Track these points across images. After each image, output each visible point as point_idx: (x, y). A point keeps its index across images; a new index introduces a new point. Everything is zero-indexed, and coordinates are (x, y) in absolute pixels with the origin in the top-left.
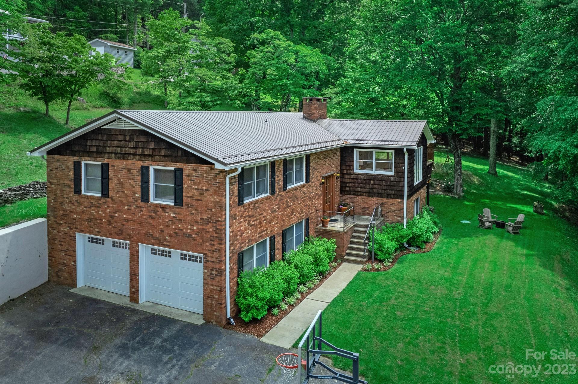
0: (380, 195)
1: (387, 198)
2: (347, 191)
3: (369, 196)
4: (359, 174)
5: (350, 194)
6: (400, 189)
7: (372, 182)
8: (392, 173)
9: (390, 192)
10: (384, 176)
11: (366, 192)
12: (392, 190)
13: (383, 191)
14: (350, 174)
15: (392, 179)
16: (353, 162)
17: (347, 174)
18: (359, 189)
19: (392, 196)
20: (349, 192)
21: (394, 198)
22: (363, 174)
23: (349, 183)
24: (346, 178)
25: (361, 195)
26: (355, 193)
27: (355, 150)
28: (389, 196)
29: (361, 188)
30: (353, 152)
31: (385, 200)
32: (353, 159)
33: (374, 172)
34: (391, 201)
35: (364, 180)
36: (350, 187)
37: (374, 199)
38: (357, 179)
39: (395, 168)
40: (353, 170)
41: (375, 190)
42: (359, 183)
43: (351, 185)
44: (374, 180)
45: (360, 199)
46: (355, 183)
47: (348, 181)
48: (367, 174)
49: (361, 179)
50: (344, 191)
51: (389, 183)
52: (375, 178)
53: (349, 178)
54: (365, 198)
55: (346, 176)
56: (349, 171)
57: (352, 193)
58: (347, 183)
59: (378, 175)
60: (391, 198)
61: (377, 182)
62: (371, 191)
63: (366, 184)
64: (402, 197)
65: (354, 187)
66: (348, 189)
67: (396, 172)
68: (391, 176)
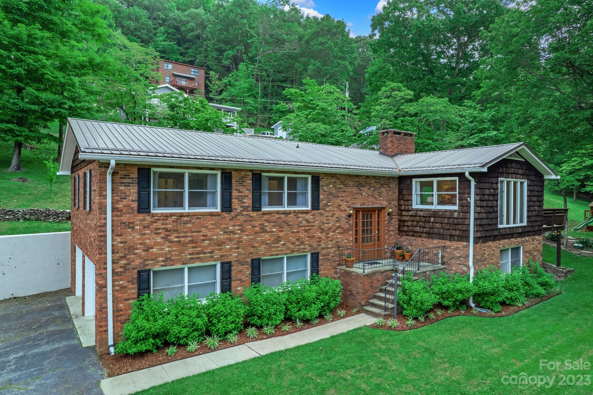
0: (442, 237)
1: (450, 240)
2: (406, 231)
3: (429, 238)
4: (417, 210)
5: (408, 235)
6: (465, 228)
7: (432, 219)
8: (456, 208)
9: (454, 232)
10: (446, 211)
11: (426, 233)
12: (455, 230)
13: (445, 231)
14: (408, 211)
15: (456, 215)
16: (411, 195)
17: (405, 210)
18: (418, 228)
19: (456, 238)
20: (407, 233)
21: (458, 240)
22: (421, 210)
23: (407, 221)
24: (404, 216)
25: (420, 237)
26: (415, 234)
27: (414, 180)
28: (452, 238)
29: (420, 227)
30: (411, 183)
31: (448, 243)
32: (412, 192)
33: (435, 207)
34: (455, 244)
35: (424, 217)
36: (408, 226)
37: (435, 241)
38: (415, 216)
39: (459, 200)
40: (412, 205)
41: (436, 230)
42: (418, 222)
43: (409, 223)
44: (434, 217)
45: (419, 241)
46: (413, 221)
47: (406, 218)
48: (427, 210)
49: (420, 216)
50: (402, 231)
51: (451, 220)
52: (435, 214)
53: (407, 216)
54: (425, 239)
55: (404, 213)
56: (407, 207)
57: (410, 234)
58: (405, 221)
59: (440, 211)
60: (454, 240)
61: (438, 220)
62: (431, 231)
63: (425, 222)
64: (467, 239)
65: (412, 226)
66: (405, 229)
67: (461, 206)
68: (455, 211)
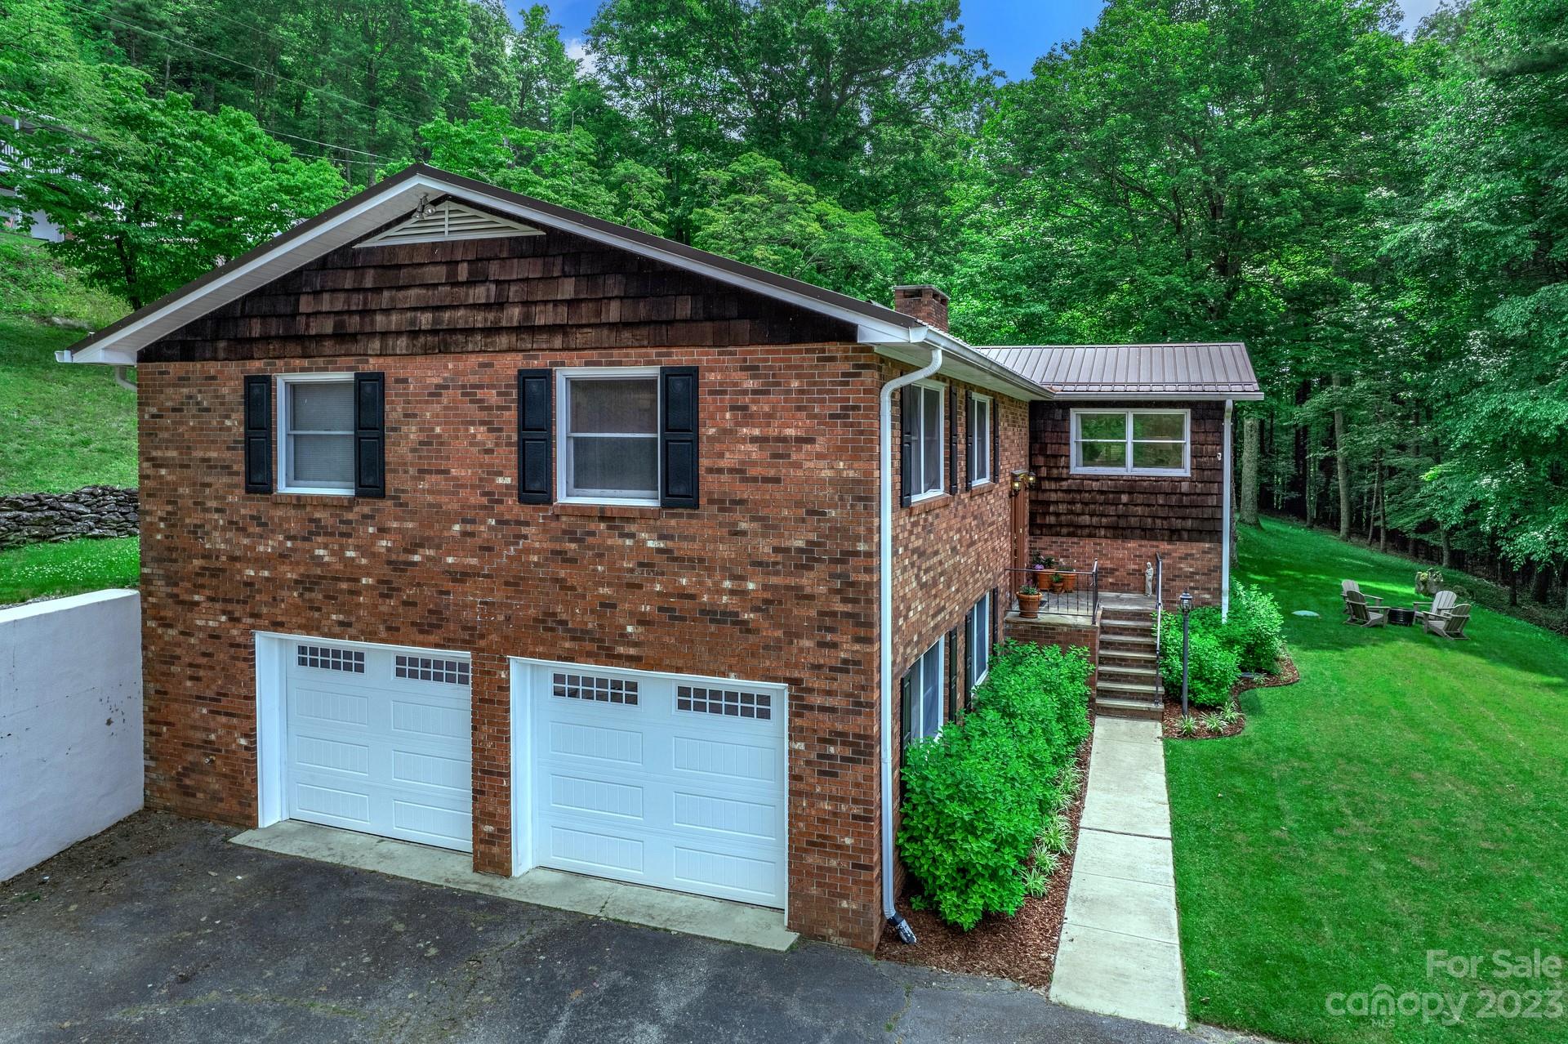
0: (1148, 533)
1: (1170, 541)
2: (1051, 526)
3: (1115, 537)
4: (1085, 478)
5: (1058, 534)
6: (1208, 513)
7: (1125, 498)
8: (1185, 472)
9: (1178, 524)
10: (1158, 479)
11: (1106, 528)
12: (1184, 518)
13: (1158, 522)
14: (1060, 479)
15: (1185, 487)
16: (1068, 444)
17: (1049, 478)
18: (1087, 518)
19: (1185, 535)
20: (1053, 530)
21: (1190, 540)
22: (1096, 478)
23: (1056, 503)
24: (1045, 491)
25: (1090, 536)
26: (1076, 530)
27: (1074, 413)
28: (1174, 535)
29: (1092, 515)
30: (1066, 418)
31: (1165, 546)
32: (1068, 438)
33: (1129, 470)
34: (1181, 548)
35: (1101, 492)
36: (1057, 515)
37: (1131, 545)
38: (1079, 491)
39: (1193, 456)
40: (1068, 467)
41: (1133, 521)
42: (1086, 504)
43: (1062, 508)
44: (1130, 493)
45: (1088, 545)
46: (1072, 502)
47: (1054, 497)
48: (1109, 478)
49: (1090, 492)
50: (1041, 526)
51: (1174, 498)
52: (1132, 486)
53: (1056, 491)
54: (1104, 542)
55: (1046, 485)
56: (1055, 471)
57: (1064, 530)
58: (1048, 503)
59: (1143, 479)
60: (1180, 539)
61: (1140, 498)
62: (1122, 523)
63: (1106, 503)
64: (1215, 535)
65: (1070, 512)
66: (1052, 520)
67: (1197, 468)
68: (1183, 479)
